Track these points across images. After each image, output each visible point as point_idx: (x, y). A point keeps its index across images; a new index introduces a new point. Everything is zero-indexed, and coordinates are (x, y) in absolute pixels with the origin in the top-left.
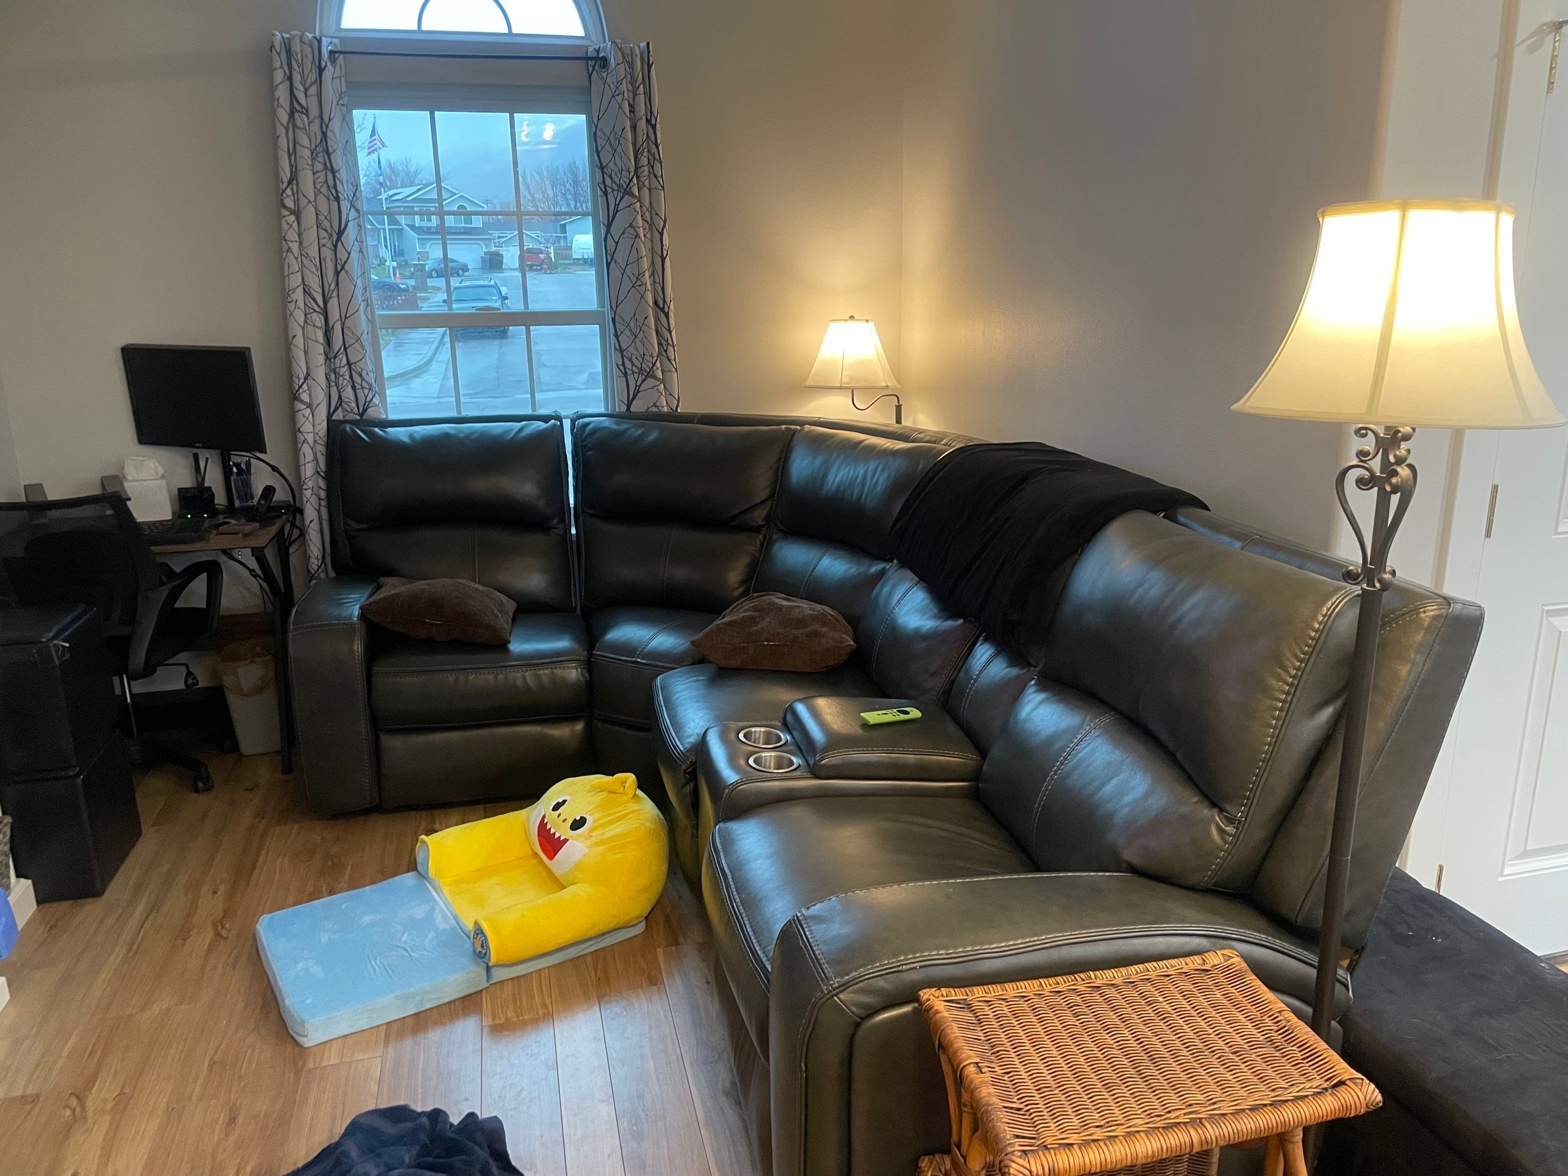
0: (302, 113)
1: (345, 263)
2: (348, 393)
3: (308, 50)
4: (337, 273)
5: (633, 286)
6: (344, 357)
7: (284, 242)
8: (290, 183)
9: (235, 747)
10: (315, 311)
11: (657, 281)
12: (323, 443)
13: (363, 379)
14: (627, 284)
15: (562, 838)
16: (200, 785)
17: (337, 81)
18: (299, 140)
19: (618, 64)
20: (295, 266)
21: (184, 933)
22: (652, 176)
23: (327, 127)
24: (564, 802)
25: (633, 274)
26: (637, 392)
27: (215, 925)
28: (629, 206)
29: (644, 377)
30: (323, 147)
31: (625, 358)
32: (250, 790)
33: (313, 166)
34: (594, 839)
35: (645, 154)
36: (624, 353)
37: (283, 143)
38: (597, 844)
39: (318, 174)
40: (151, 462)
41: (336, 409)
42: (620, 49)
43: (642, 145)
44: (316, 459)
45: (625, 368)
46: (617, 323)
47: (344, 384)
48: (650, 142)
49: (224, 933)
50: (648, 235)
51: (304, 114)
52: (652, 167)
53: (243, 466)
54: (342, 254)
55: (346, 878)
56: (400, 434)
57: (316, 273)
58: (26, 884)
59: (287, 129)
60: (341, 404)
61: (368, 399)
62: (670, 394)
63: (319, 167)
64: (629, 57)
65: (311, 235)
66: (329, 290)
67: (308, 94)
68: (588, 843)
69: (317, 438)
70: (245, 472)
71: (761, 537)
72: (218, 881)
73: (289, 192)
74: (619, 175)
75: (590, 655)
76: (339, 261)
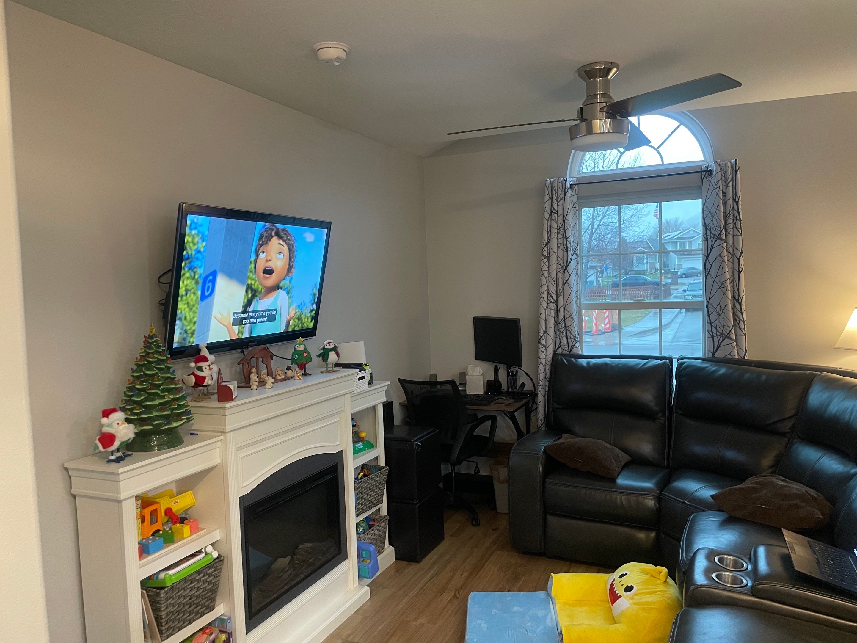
0: (555, 213)
1: (568, 279)
2: (564, 341)
3: (560, 185)
4: (564, 284)
5: (719, 288)
6: (564, 324)
7: (541, 271)
8: (547, 244)
9: (495, 508)
10: (552, 302)
11: (735, 284)
12: (549, 364)
13: (571, 334)
14: (716, 287)
15: (618, 595)
16: (474, 522)
17: (573, 198)
18: (552, 225)
19: (717, 173)
20: (545, 282)
21: (442, 590)
22: (735, 229)
23: (565, 218)
24: (626, 574)
25: (720, 281)
26: (719, 346)
27: (456, 590)
28: (719, 245)
29: (723, 338)
30: (563, 227)
31: (712, 327)
32: (494, 530)
33: (558, 236)
34: (635, 600)
35: (731, 217)
36: (712, 324)
37: (545, 227)
38: (635, 604)
39: (559, 240)
40: (478, 368)
41: (558, 348)
42: (719, 165)
43: (730, 212)
44: (545, 372)
45: (712, 333)
46: (709, 308)
47: (563, 336)
48: (734, 211)
49: (458, 595)
50: (731, 260)
51: (556, 213)
52: (735, 224)
53: (514, 373)
54: (567, 275)
55: (519, 585)
56: (583, 362)
57: (554, 284)
58: (392, 549)
59: (548, 221)
60: (560, 346)
61: (573, 344)
62: (740, 349)
63: (560, 236)
64: (725, 168)
65: (554, 267)
66: (559, 292)
67: (558, 205)
68: (631, 601)
69: (547, 362)
70: (515, 375)
71: (786, 439)
72: (465, 570)
73: (546, 248)
74: (715, 229)
75: (661, 493)
76: (565, 279)
